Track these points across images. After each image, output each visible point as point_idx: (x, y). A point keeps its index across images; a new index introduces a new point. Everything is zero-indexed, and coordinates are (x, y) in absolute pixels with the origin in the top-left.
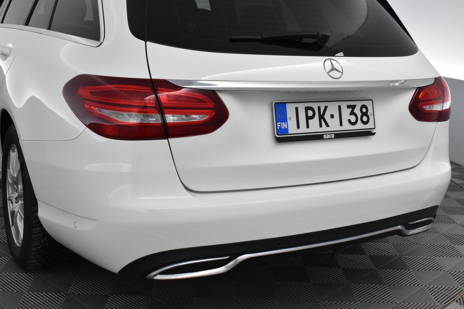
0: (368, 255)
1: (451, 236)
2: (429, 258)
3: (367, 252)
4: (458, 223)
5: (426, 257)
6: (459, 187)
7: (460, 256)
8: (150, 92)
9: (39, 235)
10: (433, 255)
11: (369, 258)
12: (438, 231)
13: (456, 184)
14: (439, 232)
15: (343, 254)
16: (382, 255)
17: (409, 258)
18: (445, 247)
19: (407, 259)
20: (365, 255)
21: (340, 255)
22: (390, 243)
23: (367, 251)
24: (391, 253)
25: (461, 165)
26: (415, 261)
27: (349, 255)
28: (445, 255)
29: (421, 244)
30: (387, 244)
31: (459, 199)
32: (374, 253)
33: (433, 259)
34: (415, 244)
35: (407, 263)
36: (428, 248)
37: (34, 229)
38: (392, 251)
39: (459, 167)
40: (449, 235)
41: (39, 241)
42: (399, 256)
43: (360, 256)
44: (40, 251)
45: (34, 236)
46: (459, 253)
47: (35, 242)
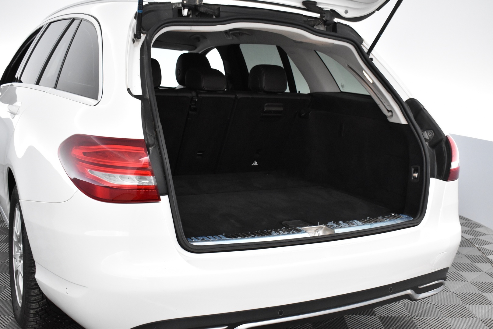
0: (378, 315)
1: (462, 294)
2: (440, 319)
3: (377, 313)
4: (469, 281)
5: (437, 318)
6: (469, 242)
7: (472, 317)
8: (143, 153)
9: (38, 297)
10: (444, 316)
11: (379, 319)
12: (449, 289)
13: (466, 239)
14: (450, 291)
15: (353, 315)
16: (392, 316)
17: (420, 319)
18: (457, 306)
19: (417, 321)
20: (375, 316)
21: (349, 316)
22: (401, 303)
23: (377, 311)
24: (402, 314)
25: (470, 220)
26: (426, 322)
27: (359, 316)
28: (457, 316)
29: (432, 303)
30: (397, 304)
31: (469, 255)
32: (385, 314)
33: (445, 320)
34: (426, 303)
35: (418, 325)
36: (439, 308)
37: (32, 291)
38: (402, 312)
39: (469, 222)
40: (460, 294)
41: (37, 303)
42: (409, 317)
43: (370, 317)
44: (39, 313)
45: (32, 298)
46: (471, 314)
47: (34, 304)
